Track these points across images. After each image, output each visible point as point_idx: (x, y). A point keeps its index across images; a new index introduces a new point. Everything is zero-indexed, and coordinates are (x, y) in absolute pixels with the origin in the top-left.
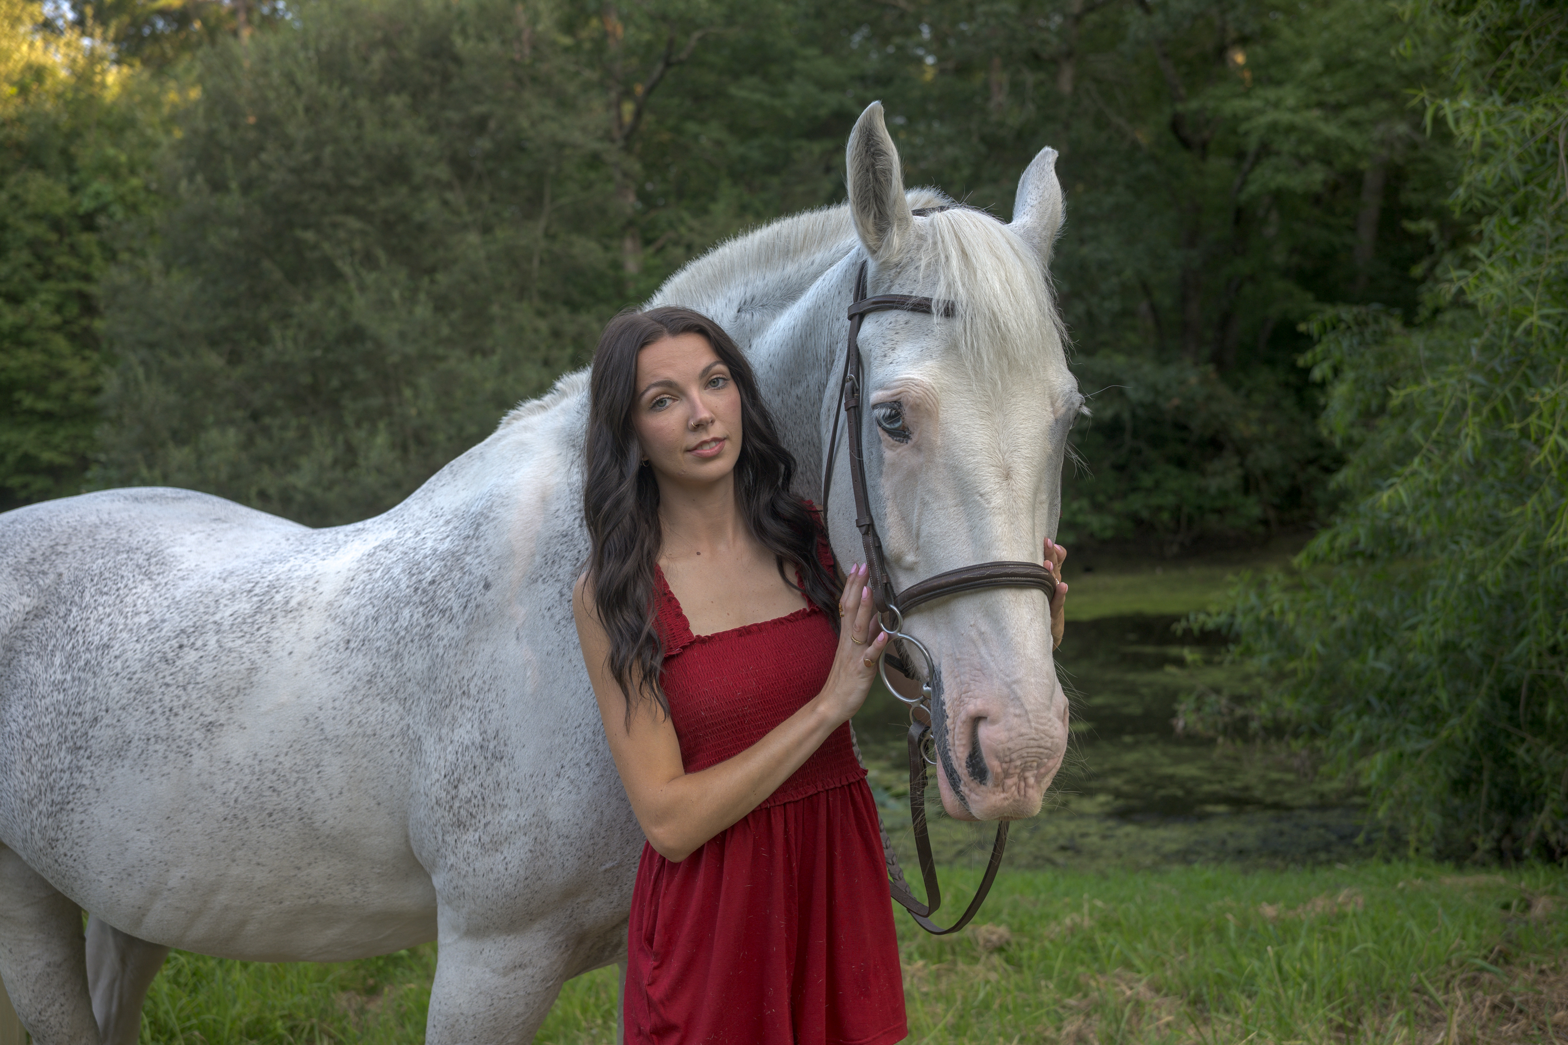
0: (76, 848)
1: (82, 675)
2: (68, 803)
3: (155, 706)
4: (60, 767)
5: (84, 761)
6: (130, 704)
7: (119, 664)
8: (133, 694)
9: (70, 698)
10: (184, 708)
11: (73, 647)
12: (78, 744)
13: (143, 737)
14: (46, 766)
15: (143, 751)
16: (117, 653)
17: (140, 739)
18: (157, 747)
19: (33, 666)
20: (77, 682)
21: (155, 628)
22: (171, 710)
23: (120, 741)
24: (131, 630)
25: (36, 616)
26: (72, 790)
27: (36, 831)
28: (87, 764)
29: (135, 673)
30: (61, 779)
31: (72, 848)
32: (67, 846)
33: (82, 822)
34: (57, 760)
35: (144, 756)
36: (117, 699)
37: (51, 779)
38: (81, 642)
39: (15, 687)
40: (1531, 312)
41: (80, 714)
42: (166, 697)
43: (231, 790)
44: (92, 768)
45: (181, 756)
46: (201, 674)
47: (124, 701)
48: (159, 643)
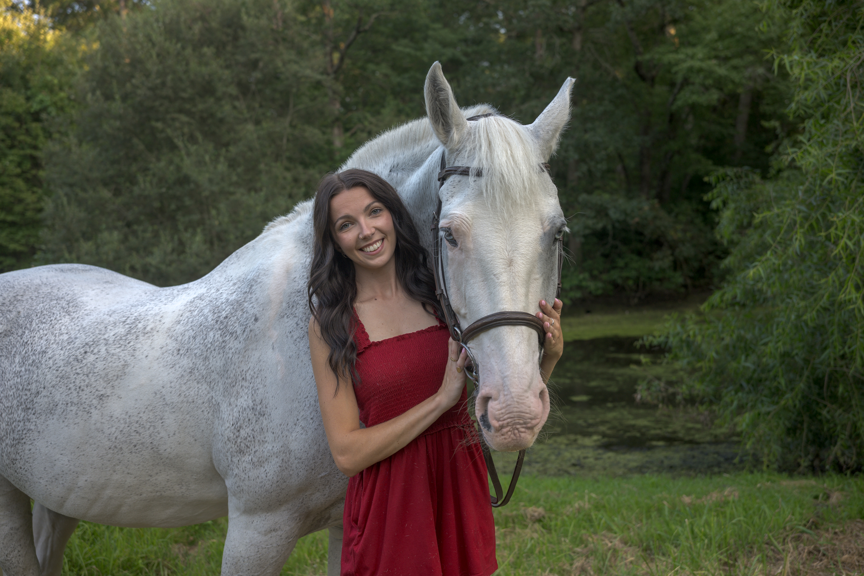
0: (27, 464)
1: (31, 368)
2: (23, 439)
3: (71, 386)
4: (18, 419)
5: (31, 416)
6: (57, 384)
7: (51, 362)
8: (59, 379)
9: (24, 381)
10: (87, 386)
11: (26, 353)
12: (28, 406)
13: (64, 403)
14: (10, 419)
15: (64, 410)
16: (50, 356)
17: (62, 404)
18: (72, 408)
19: (3, 363)
20: (28, 372)
21: (71, 342)
22: (80, 388)
23: (51, 405)
24: (58, 343)
25: (5, 335)
26: (24, 432)
27: (4, 455)
28: (33, 418)
29: (60, 367)
30: (19, 426)
31: (24, 464)
32: (22, 463)
33: (30, 450)
34: (17, 415)
35: (65, 413)
36: (50, 381)
37: (13, 426)
38: (30, 350)
41: (29, 390)
42: (77, 381)
43: (113, 432)
44: (36, 420)
45: (85, 413)
46: (97, 367)
47: (54, 383)
48: (73, 350)
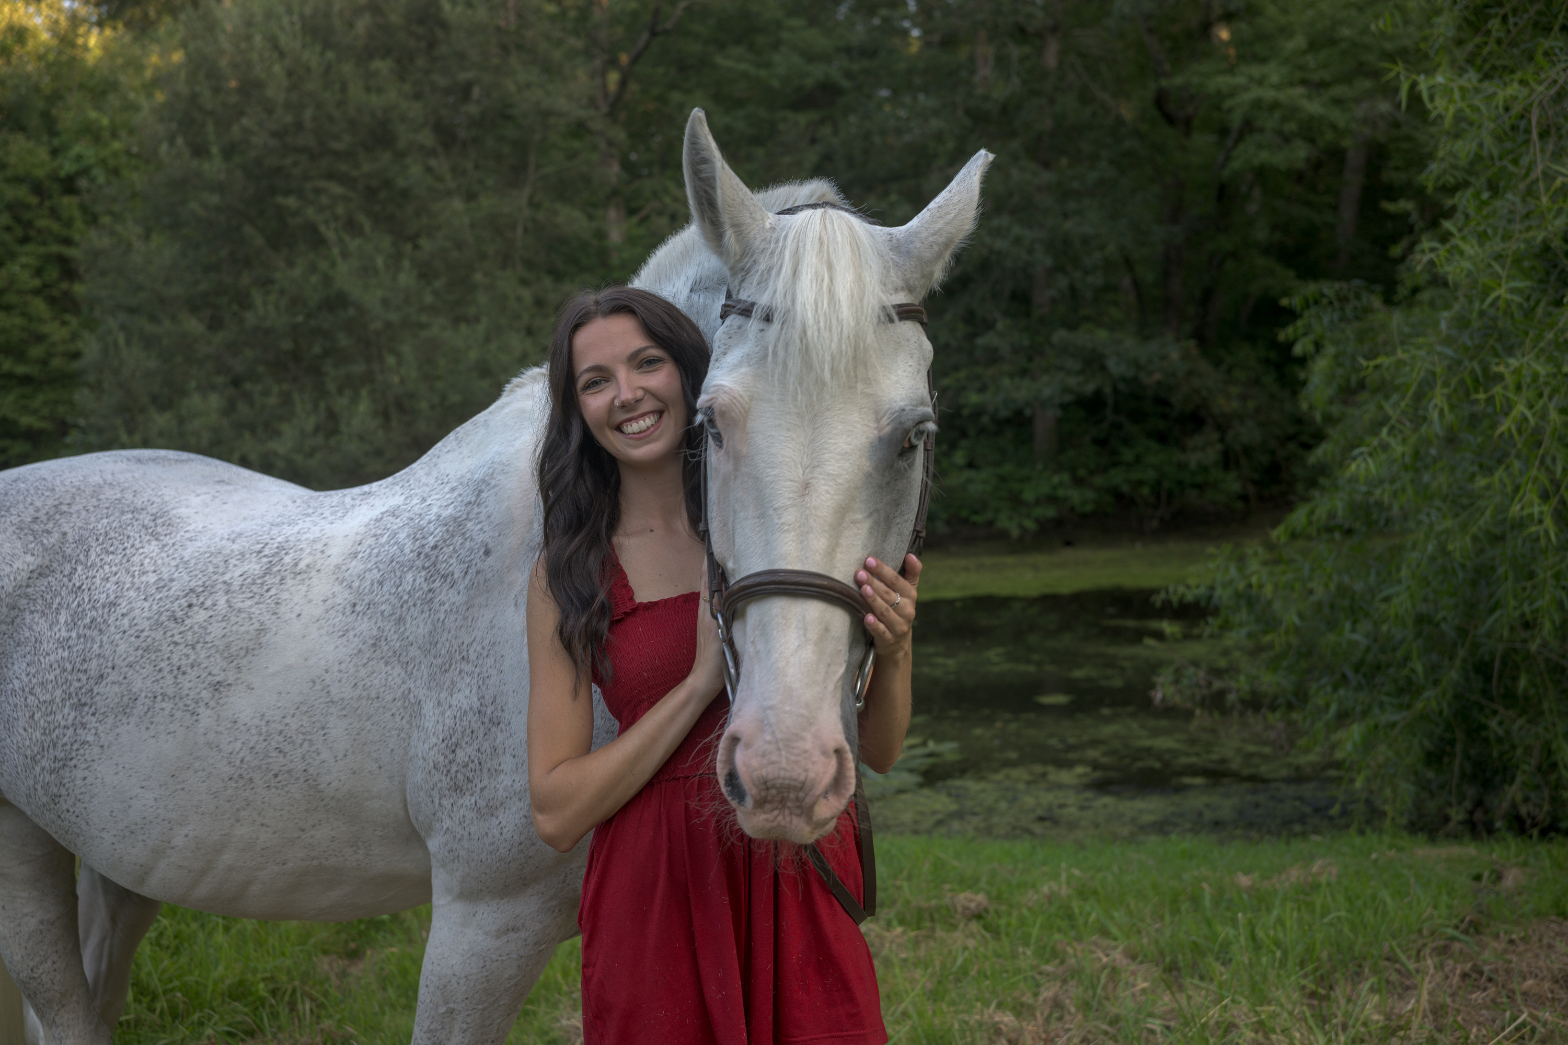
0: (79, 804)
1: (88, 633)
2: (71, 759)
3: (163, 665)
4: (63, 723)
5: (88, 718)
6: (137, 662)
7: (126, 621)
8: (140, 652)
9: (75, 655)
10: (192, 666)
11: (79, 605)
12: (83, 701)
13: (150, 695)
14: (49, 723)
15: (149, 709)
16: (125, 611)
17: (146, 697)
18: (164, 705)
19: (37, 624)
20: (82, 640)
21: (163, 587)
22: (179, 668)
23: (126, 699)
24: (139, 588)
25: (40, 574)
26: (75, 747)
27: (39, 787)
28: (92, 721)
29: (142, 631)
30: (65, 735)
31: (74, 804)
32: (70, 802)
33: (85, 779)
34: (61, 716)
35: (150, 714)
36: (124, 656)
37: (54, 736)
38: (87, 600)
39: (18, 645)
41: (86, 671)
42: (174, 656)
43: (237, 750)
44: (97, 725)
45: (188, 714)
46: (210, 633)
47: (131, 659)
48: (167, 602)
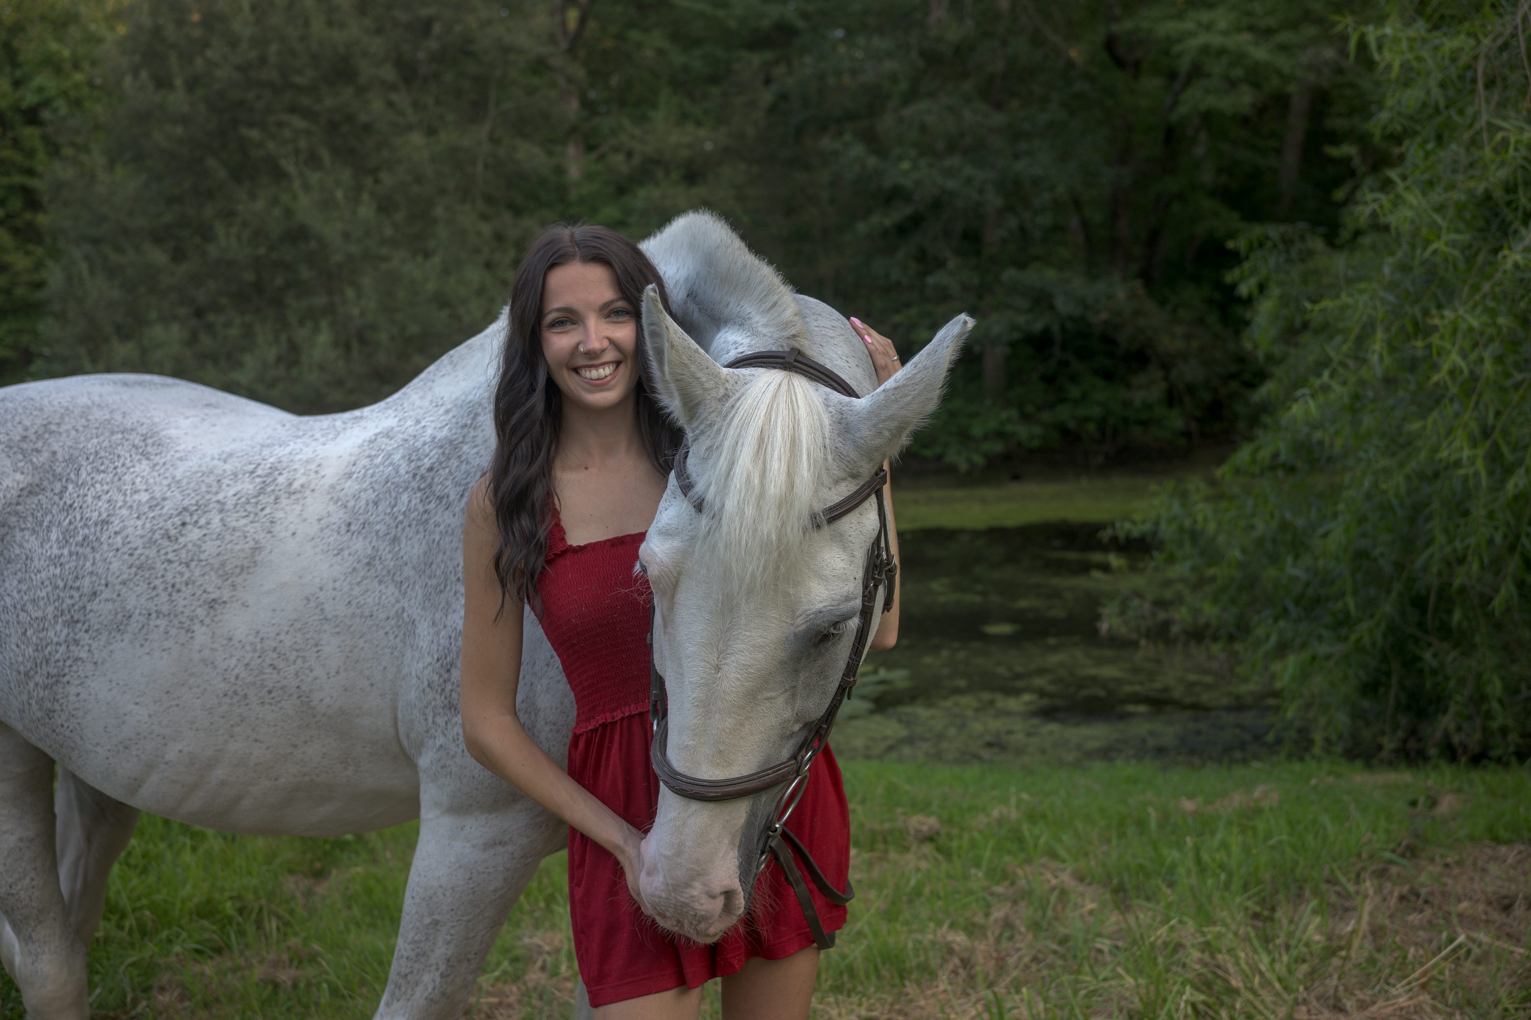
0: (73, 719)
1: (80, 550)
2: (65, 675)
3: (157, 582)
4: (55, 639)
5: (81, 634)
6: (131, 580)
7: (119, 539)
8: (134, 570)
9: (67, 572)
10: (187, 584)
11: (70, 523)
12: (76, 618)
13: (144, 612)
14: (41, 639)
15: (143, 626)
16: (117, 529)
17: (140, 614)
18: (159, 622)
20: (74, 557)
21: (156, 506)
22: (173, 586)
23: (120, 616)
24: (131, 507)
25: (30, 492)
26: (68, 663)
27: (33, 702)
28: (85, 638)
29: (136, 549)
30: (57, 652)
31: (69, 719)
32: (64, 717)
33: (78, 695)
34: (53, 633)
35: (144, 631)
36: (117, 574)
37: (46, 652)
38: (78, 518)
39: (9, 562)
40: (1439, 237)
41: (78, 588)
42: (168, 573)
43: (232, 667)
44: (91, 641)
45: (183, 631)
46: (205, 551)
47: (125, 576)
48: (161, 520)
